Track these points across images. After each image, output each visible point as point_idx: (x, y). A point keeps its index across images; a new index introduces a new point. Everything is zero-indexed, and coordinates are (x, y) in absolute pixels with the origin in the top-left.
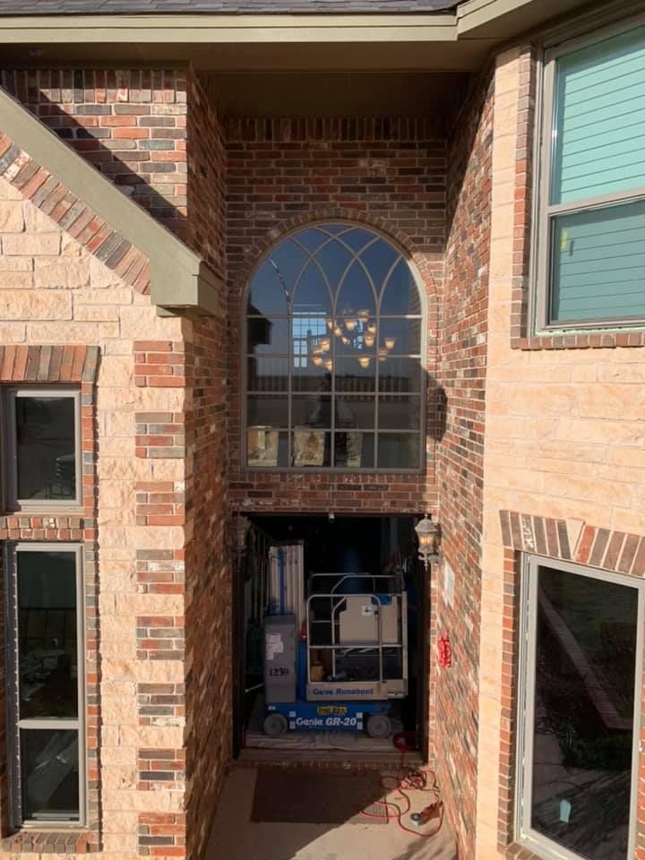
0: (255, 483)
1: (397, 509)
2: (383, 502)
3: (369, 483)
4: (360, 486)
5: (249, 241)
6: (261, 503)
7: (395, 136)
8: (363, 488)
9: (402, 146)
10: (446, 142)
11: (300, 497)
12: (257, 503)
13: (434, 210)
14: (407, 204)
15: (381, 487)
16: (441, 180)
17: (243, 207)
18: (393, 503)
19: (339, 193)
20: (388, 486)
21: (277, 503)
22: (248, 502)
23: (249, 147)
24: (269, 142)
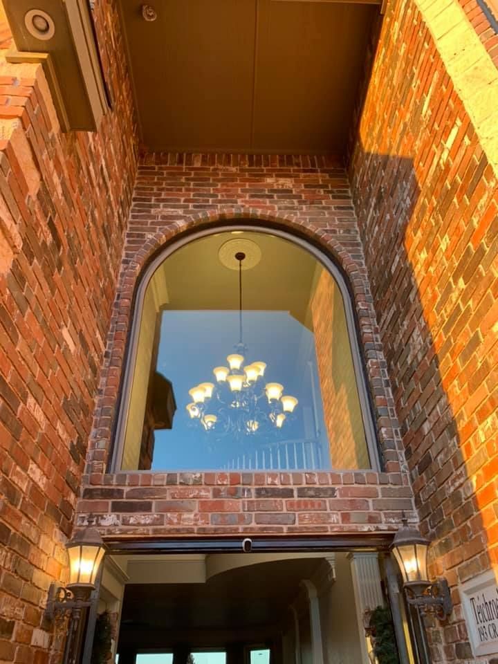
0: (126, 489)
1: (353, 526)
2: (329, 516)
3: (304, 485)
4: (292, 491)
5: (153, 230)
6: (132, 521)
7: (298, 165)
8: (295, 493)
9: (305, 171)
10: (345, 170)
11: (196, 511)
12: (125, 522)
13: (343, 211)
14: (315, 207)
15: (325, 491)
16: (346, 192)
17: (151, 206)
18: (346, 517)
19: (247, 198)
20: (333, 490)
21: (159, 521)
22: (110, 519)
23: (160, 168)
24: (180, 166)
